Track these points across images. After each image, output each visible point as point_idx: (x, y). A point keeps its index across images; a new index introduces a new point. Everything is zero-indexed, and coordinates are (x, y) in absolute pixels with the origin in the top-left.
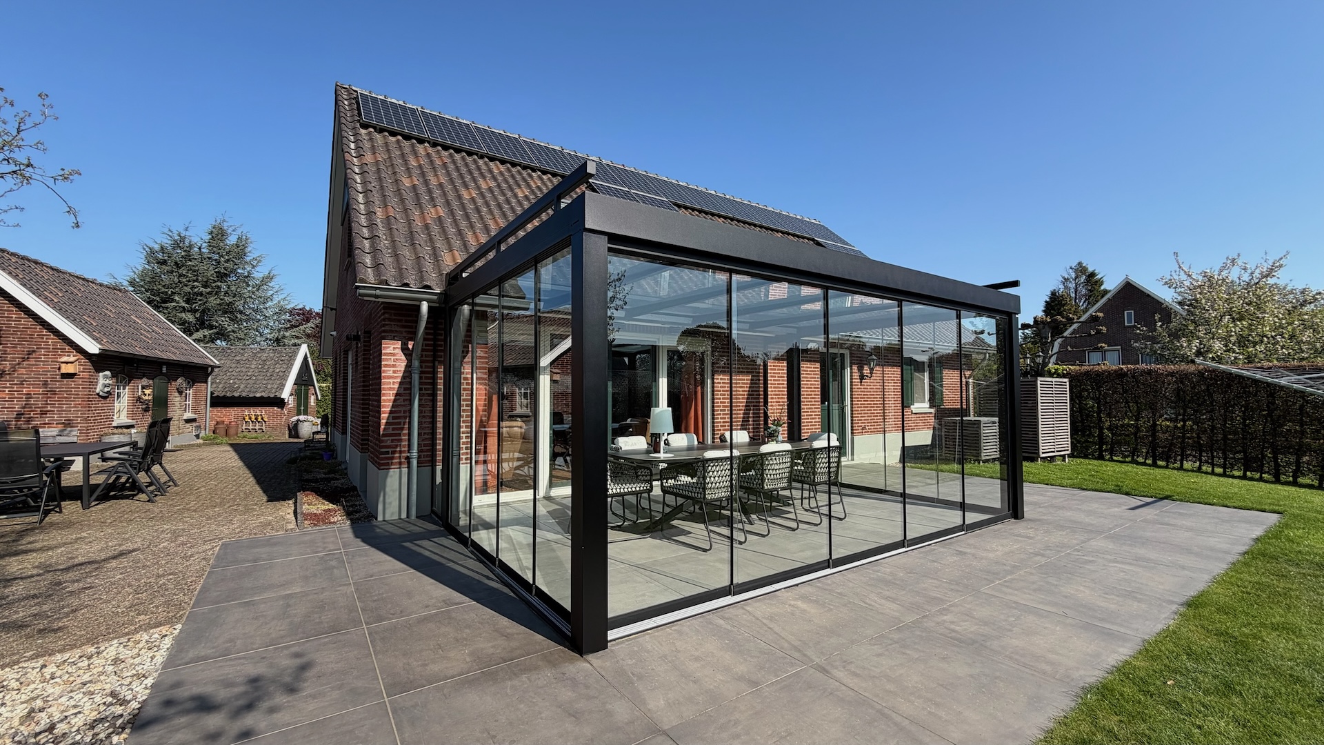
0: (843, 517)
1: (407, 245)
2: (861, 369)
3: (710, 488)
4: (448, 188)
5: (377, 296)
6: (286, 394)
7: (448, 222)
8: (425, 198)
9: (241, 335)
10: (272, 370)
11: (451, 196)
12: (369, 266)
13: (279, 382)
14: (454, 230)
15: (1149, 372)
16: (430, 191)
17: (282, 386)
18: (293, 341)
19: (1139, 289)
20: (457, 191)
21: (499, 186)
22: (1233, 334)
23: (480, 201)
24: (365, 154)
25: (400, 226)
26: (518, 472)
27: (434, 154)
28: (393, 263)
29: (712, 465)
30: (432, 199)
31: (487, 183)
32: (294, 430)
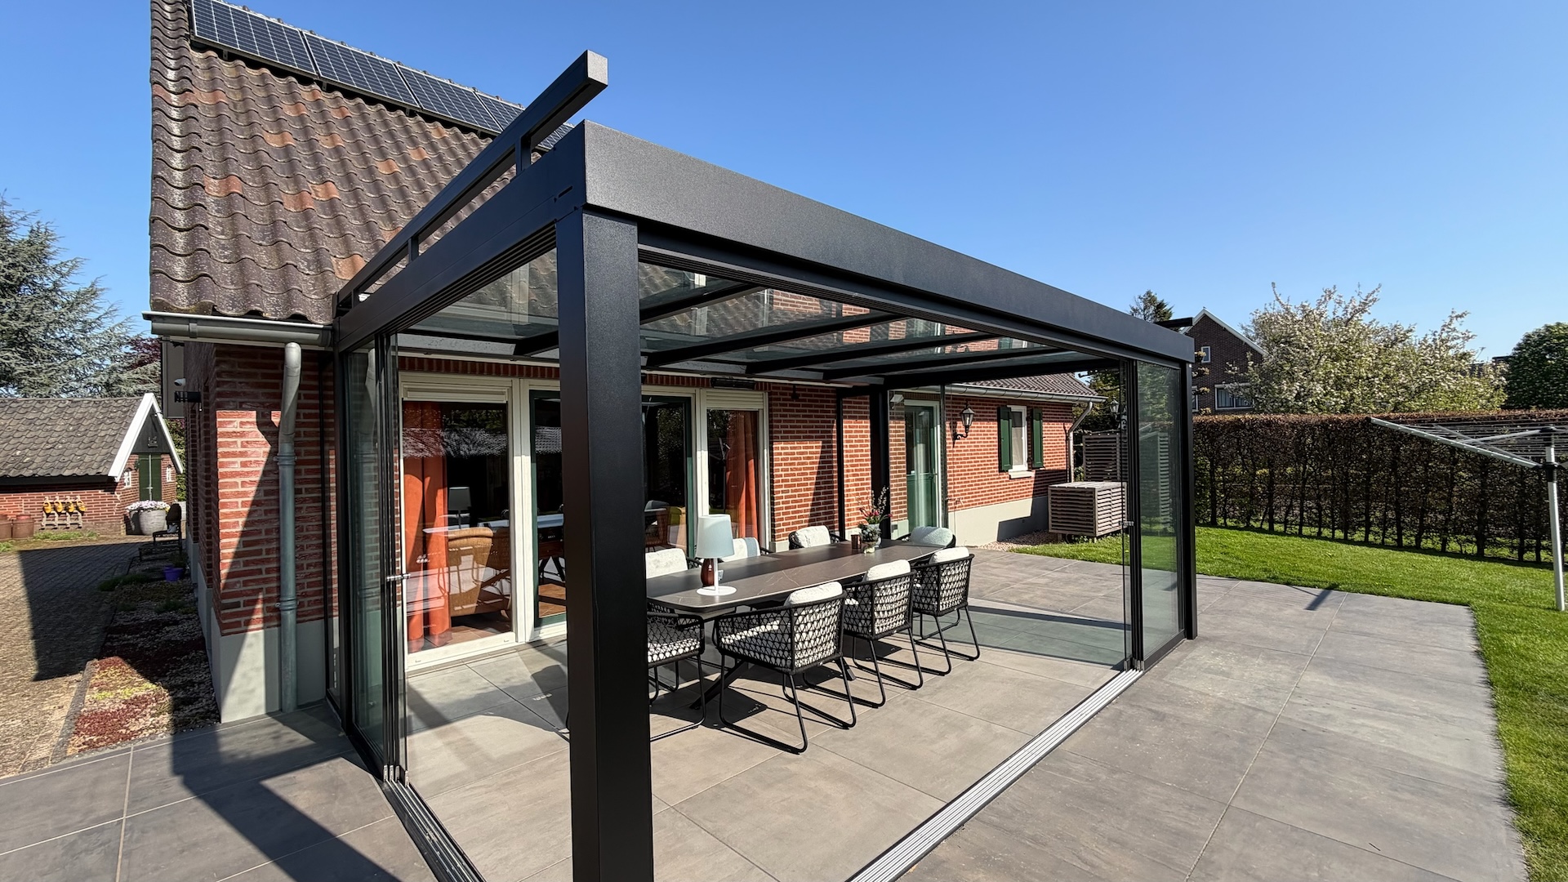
0: (975, 655)
1: (264, 243)
2: (954, 427)
3: (801, 650)
4: (351, 155)
5: (193, 335)
6: (116, 470)
7: (347, 210)
8: (306, 168)
9: (43, 378)
10: (93, 433)
11: (356, 167)
12: (180, 278)
13: (104, 451)
14: (358, 223)
15: (1269, 424)
16: (315, 158)
17: (110, 458)
18: (135, 387)
19: (1216, 323)
20: (366, 161)
21: (440, 158)
22: (1333, 375)
23: (406, 180)
24: (193, 89)
25: (253, 212)
26: (489, 589)
27: (327, 102)
28: (232, 274)
29: (803, 613)
30: (320, 170)
31: (420, 153)
32: (133, 523)
